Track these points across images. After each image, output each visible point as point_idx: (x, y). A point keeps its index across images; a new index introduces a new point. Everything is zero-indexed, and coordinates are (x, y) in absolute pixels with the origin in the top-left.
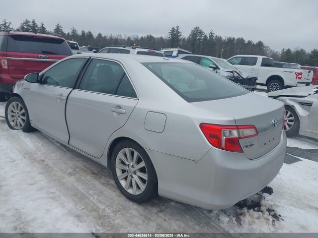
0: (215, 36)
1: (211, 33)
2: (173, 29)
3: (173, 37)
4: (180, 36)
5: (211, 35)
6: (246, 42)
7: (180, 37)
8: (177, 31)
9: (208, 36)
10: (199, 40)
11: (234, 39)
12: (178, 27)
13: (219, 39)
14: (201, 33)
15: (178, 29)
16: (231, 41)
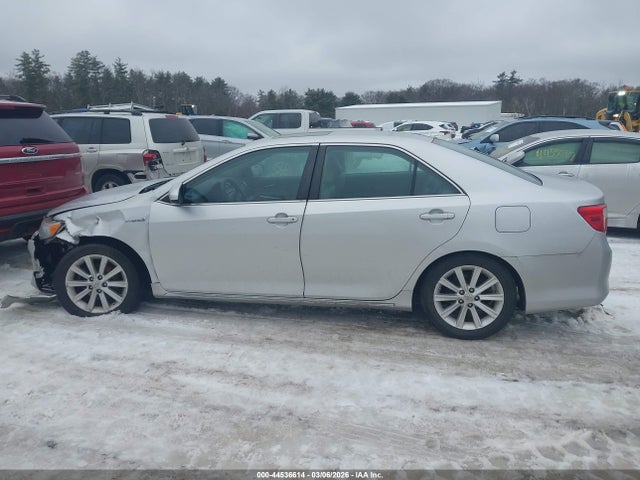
0: (128, 69)
1: (119, 65)
2: (26, 56)
3: (29, 77)
4: (46, 72)
5: (120, 69)
6: (194, 81)
7: (46, 75)
8: (37, 61)
9: (113, 71)
10: (95, 79)
11: (168, 74)
12: (36, 53)
13: (138, 77)
14: (95, 64)
15: (37, 58)
16: (163, 79)
